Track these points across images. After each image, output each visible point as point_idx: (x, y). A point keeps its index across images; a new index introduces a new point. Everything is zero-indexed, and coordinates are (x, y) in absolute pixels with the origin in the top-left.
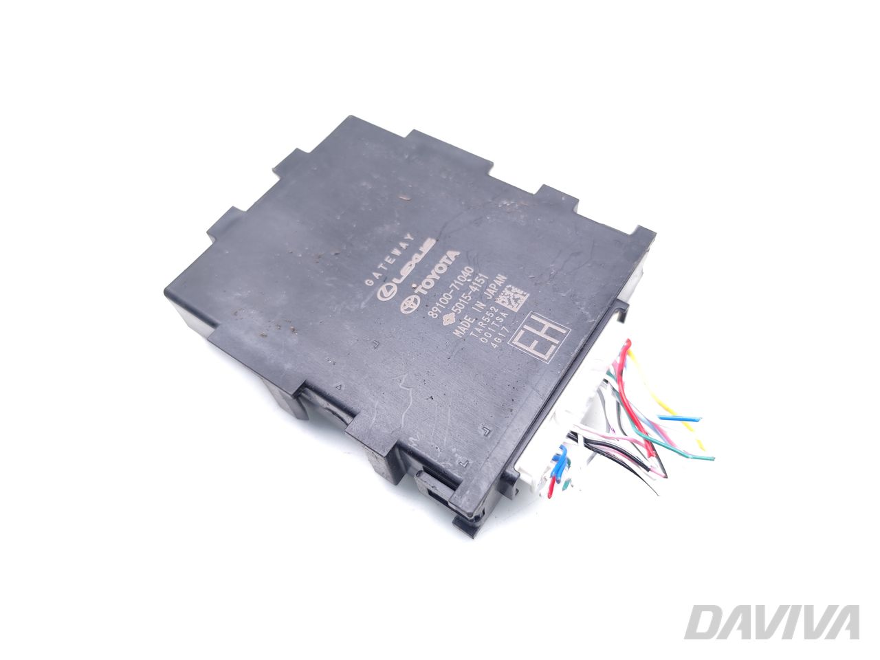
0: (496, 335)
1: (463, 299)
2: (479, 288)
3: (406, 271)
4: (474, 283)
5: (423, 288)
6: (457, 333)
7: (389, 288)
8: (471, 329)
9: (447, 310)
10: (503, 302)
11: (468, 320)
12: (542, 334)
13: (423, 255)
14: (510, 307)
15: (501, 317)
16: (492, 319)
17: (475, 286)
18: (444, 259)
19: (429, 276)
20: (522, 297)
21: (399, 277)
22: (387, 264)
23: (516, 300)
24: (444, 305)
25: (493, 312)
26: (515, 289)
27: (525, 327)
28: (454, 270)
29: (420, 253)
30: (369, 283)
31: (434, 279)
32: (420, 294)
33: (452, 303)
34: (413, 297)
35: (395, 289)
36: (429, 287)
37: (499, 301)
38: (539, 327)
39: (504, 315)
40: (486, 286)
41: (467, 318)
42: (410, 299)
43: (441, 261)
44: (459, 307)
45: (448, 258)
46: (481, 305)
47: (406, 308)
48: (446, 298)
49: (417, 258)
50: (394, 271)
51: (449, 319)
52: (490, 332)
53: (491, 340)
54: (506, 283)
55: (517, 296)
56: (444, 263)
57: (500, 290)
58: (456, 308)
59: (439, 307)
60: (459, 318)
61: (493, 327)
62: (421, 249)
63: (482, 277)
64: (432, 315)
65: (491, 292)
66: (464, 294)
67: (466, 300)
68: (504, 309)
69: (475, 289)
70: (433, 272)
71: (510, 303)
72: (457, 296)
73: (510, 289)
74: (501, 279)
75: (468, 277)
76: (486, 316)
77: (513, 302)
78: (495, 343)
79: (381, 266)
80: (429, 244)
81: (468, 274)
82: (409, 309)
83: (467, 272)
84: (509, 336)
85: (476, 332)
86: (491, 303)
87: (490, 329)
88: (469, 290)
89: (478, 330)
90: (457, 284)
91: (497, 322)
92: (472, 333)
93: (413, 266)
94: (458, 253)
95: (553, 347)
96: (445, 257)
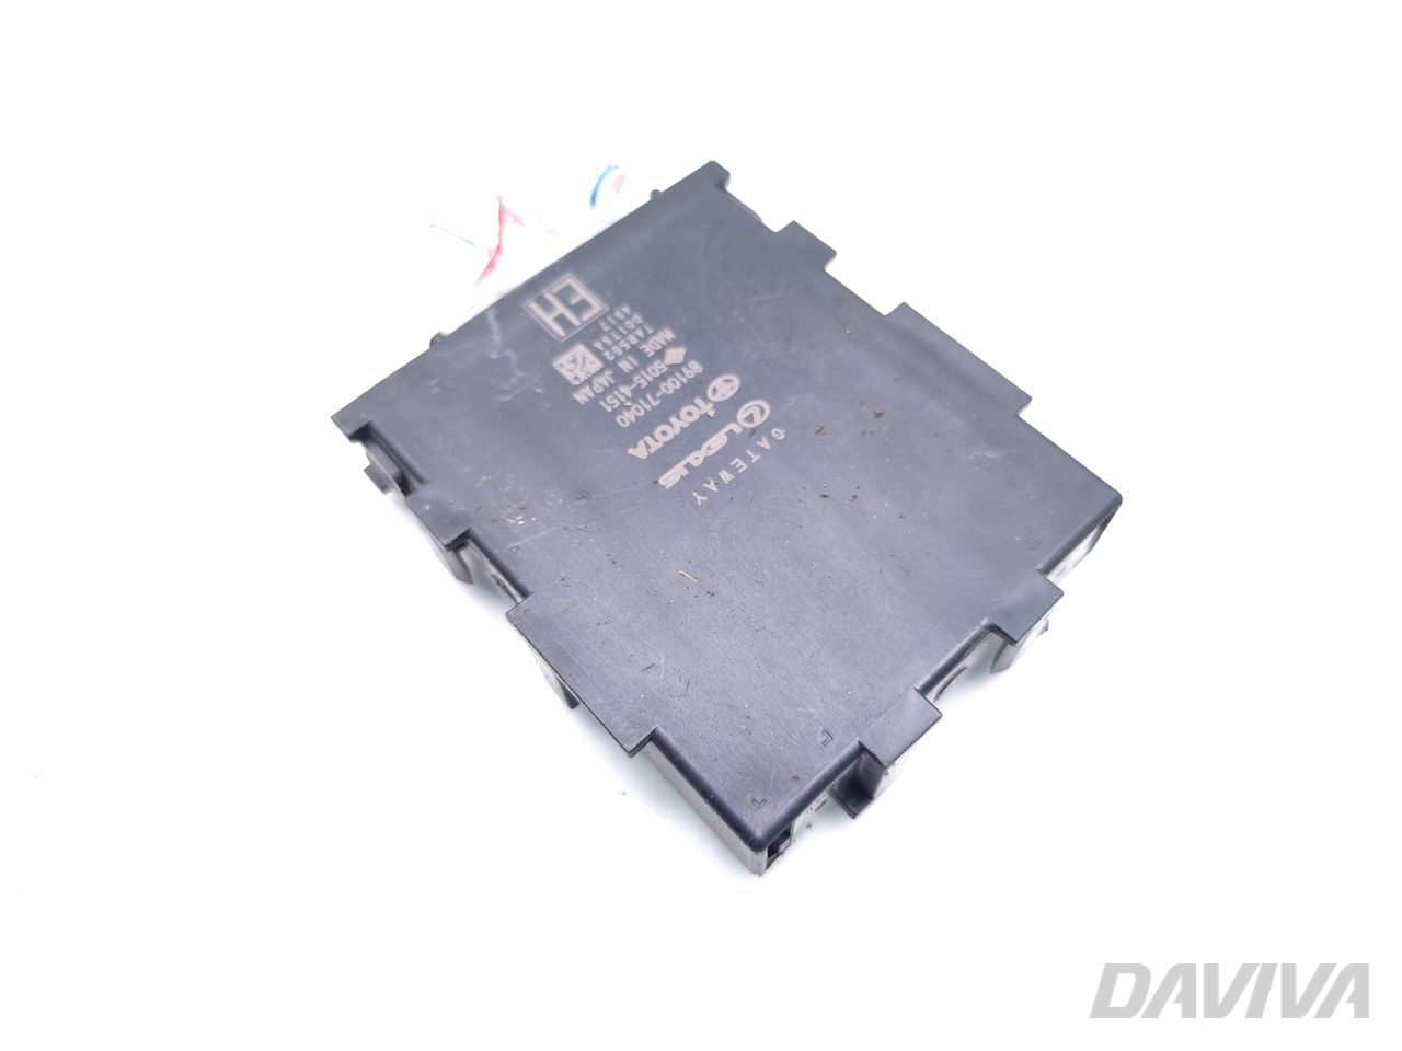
0: (620, 322)
1: (647, 380)
2: (619, 391)
3: (718, 441)
4: (623, 399)
5: (699, 408)
6: (670, 335)
7: (750, 418)
8: (648, 336)
9: (675, 369)
10: (592, 362)
11: (649, 348)
12: (561, 309)
13: (684, 462)
14: (589, 354)
15: (604, 344)
16: (615, 343)
17: (623, 394)
18: (655, 447)
19: (686, 425)
20: (565, 364)
21: (730, 434)
22: (746, 458)
23: (574, 361)
24: (675, 377)
25: (612, 353)
26: (569, 376)
28: (644, 427)
29: (688, 466)
30: (779, 433)
31: (679, 418)
32: (706, 400)
33: (663, 377)
34: (718, 398)
35: (741, 415)
36: (691, 408)
37: (598, 365)
38: (561, 320)
39: (598, 345)
40: (608, 390)
41: (649, 352)
42: (723, 395)
43: (660, 444)
44: (657, 368)
45: (648, 447)
46: (625, 366)
47: (731, 384)
48: (670, 387)
49: (696, 458)
50: (736, 445)
51: (675, 355)
52: (624, 327)
53: (628, 317)
54: (576, 388)
55: (572, 366)
56: (656, 441)
57: (589, 382)
58: (661, 369)
59: (684, 376)
60: (660, 354)
61: (619, 333)
62: (686, 472)
63: (609, 404)
64: (697, 366)
65: (604, 380)
66: (643, 387)
67: (643, 377)
68: (597, 353)
69: (625, 389)
70: (678, 431)
71: (584, 359)
72: (654, 386)
73: (576, 378)
74: (581, 396)
75: (628, 408)
76: (623, 348)
77: (580, 360)
78: (624, 312)
79: (755, 458)
80: (670, 478)
81: (627, 414)
82: (727, 381)
83: (627, 418)
84: (604, 317)
85: (645, 331)
86: (608, 365)
87: (625, 332)
88: (634, 391)
89: (640, 333)
90: (647, 401)
91: (611, 337)
92: (651, 331)
93: (705, 446)
94: (631, 451)
95: (556, 290)
96: (652, 451)
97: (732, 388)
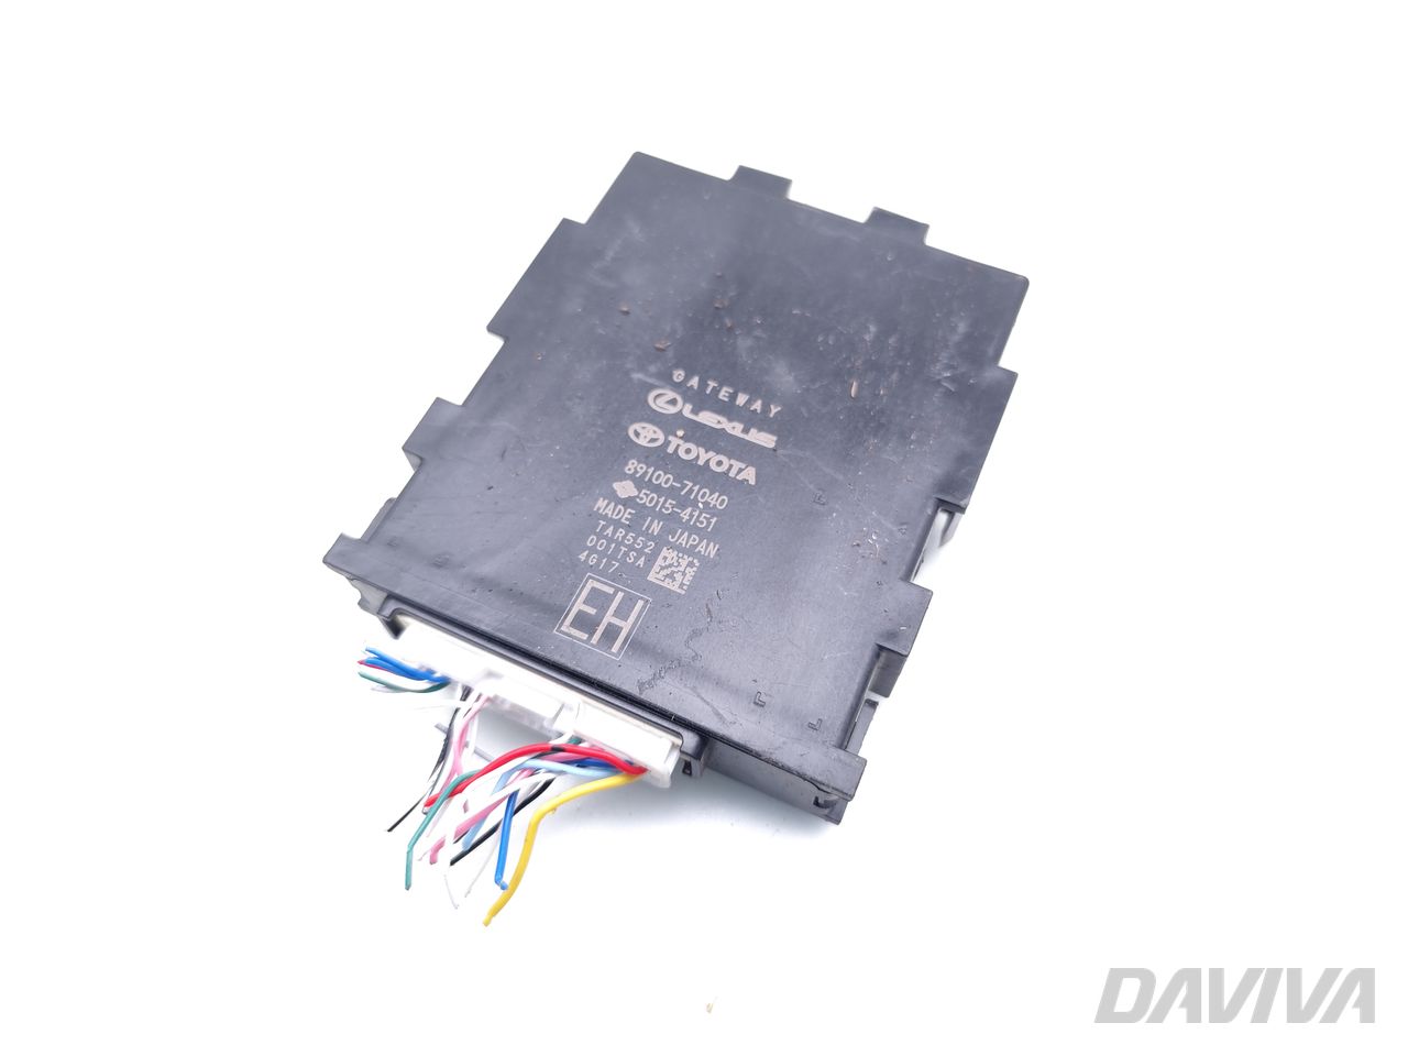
0: (602, 554)
1: (665, 501)
2: (688, 520)
3: (708, 418)
4: (696, 514)
5: (678, 445)
6: (601, 503)
7: (673, 402)
8: (610, 521)
9: (640, 483)
10: (665, 558)
11: (626, 515)
12: (609, 618)
13: (744, 436)
14: (656, 568)
15: (637, 559)
16: (631, 548)
17: (691, 516)
18: (737, 465)
19: (702, 450)
20: (677, 584)
22: (716, 391)
23: (671, 576)
24: (650, 480)
25: (645, 546)
26: (691, 572)
27: (620, 595)
28: (721, 482)
29: (746, 431)
30: (679, 375)
31: (698, 457)
32: (667, 443)
33: (657, 489)
34: (661, 436)
35: (672, 410)
36: (681, 453)
37: (665, 552)
39: (641, 562)
40: (694, 530)
41: (630, 513)
42: (655, 432)
43: (732, 462)
44: (646, 498)
45: (740, 470)
46: (656, 528)
47: (639, 430)
48: (664, 479)
49: (735, 428)
50: (701, 401)
51: (625, 489)
52: (608, 547)
53: (593, 550)
54: (703, 559)
55: (678, 577)
56: (731, 466)
57: (691, 551)
58: (647, 495)
59: (646, 472)
60: (628, 502)
61: (617, 549)
62: (753, 431)
63: (709, 523)
64: (630, 466)
65: (682, 539)
66: (674, 502)
67: (663, 506)
68: (651, 559)
69: (685, 515)
70: (711, 454)
71: (662, 568)
72: (671, 493)
73: (691, 564)
74: (709, 550)
75: (706, 504)
76: (635, 539)
77: (668, 571)
78: (588, 556)
79: (712, 384)
80: (766, 440)
81: (713, 503)
82: (637, 434)
83: (716, 500)
84: (602, 573)
85: (605, 528)
86: (661, 542)
87: (613, 545)
88: (683, 507)
89: (610, 531)
90: (691, 491)
91: (626, 554)
92: (602, 523)
93: (719, 427)
94: (752, 482)
95: (585, 636)
96: (743, 466)
97: (644, 428)
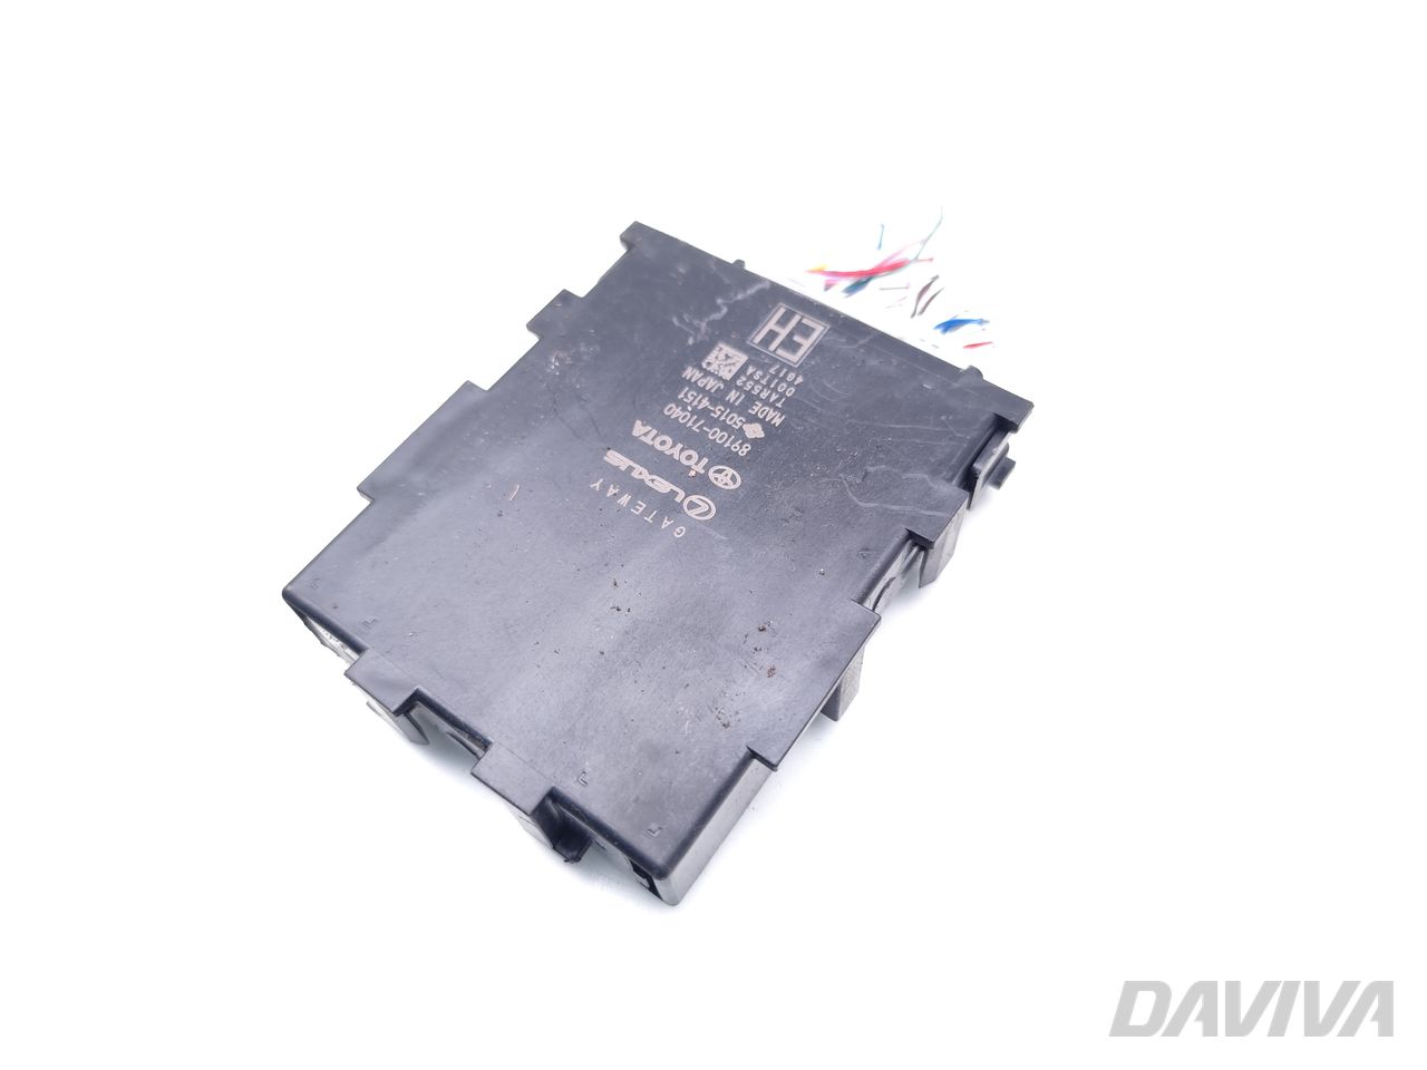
0: (783, 379)
1: (720, 416)
2: (704, 397)
3: (663, 486)
4: (695, 403)
6: (777, 421)
7: (693, 506)
8: (772, 405)
9: (739, 434)
10: (730, 371)
11: (757, 409)
12: (783, 333)
13: (631, 463)
14: (739, 366)
15: (753, 373)
16: (757, 382)
17: (700, 402)
18: (648, 440)
19: (676, 457)
20: (724, 352)
21: (674, 493)
22: (647, 512)
24: (729, 437)
25: (745, 383)
26: (711, 358)
27: (772, 347)
28: (667, 426)
29: (631, 469)
30: (680, 532)
31: (682, 450)
32: (707, 468)
33: (725, 427)
34: (711, 474)
35: (694, 498)
37: (728, 376)
38: (772, 335)
39: (751, 370)
40: (702, 391)
41: (753, 410)
43: (651, 443)
44: (736, 420)
45: (646, 434)
46: (732, 396)
47: (730, 483)
48: (717, 435)
49: (640, 472)
51: (755, 431)
52: (778, 384)
53: (790, 384)
54: (698, 367)
55: (722, 356)
56: (653, 439)
57: (707, 373)
58: (735, 423)
59: (732, 443)
60: (753, 419)
61: (769, 382)
62: (623, 468)
63: (686, 395)
64: (746, 451)
65: (711, 384)
66: (712, 415)
67: (723, 412)
68: (743, 370)
69: (705, 403)
70: (668, 453)
71: (734, 364)
72: (713, 423)
73: (709, 364)
74: (690, 373)
75: (684, 409)
76: (753, 388)
77: (729, 361)
78: (795, 379)
79: (649, 519)
80: (615, 458)
81: (678, 410)
82: (733, 479)
83: (674, 411)
84: (783, 365)
85: (778, 400)
86: (730, 384)
87: (772, 386)
88: (705, 409)
89: (774, 397)
90: (694, 423)
91: (762, 377)
92: (779, 405)
93: (654, 477)
95: (805, 321)
96: (643, 438)
97: (726, 484)
